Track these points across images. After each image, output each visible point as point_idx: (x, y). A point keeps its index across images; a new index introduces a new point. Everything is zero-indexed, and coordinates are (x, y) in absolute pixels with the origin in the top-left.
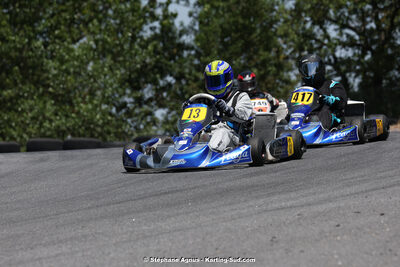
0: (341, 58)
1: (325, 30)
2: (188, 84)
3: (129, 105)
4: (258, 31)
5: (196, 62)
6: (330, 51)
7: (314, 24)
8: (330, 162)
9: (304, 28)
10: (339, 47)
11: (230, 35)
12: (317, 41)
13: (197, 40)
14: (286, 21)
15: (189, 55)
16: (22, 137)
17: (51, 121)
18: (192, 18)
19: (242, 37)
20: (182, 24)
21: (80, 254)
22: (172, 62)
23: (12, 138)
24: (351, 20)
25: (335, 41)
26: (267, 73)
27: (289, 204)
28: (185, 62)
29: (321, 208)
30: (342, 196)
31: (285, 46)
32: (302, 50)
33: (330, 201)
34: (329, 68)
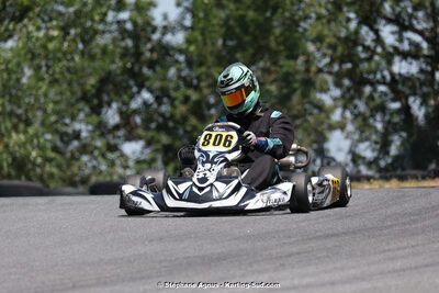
0: (400, 75)
1: (376, 32)
3: (83, 135)
6: (384, 64)
7: (360, 23)
9: (347, 29)
10: (397, 59)
11: (236, 37)
12: (366, 48)
13: (189, 41)
14: (319, 17)
18: (180, 10)
20: (165, 17)
22: (151, 72)
24: (416, 18)
25: (391, 50)
27: (306, 281)
30: (381, 273)
31: (318, 55)
32: (343, 61)
33: (363, 279)
34: (382, 88)
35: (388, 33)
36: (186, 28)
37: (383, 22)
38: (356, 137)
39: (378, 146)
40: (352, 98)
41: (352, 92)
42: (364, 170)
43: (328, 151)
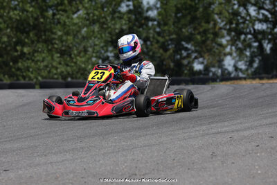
0: (258, 30)
1: (247, 10)
2: (152, 45)
3: (111, 58)
4: (201, 10)
5: (158, 30)
6: (250, 25)
7: (240, 6)
8: (252, 102)
9: (233, 9)
10: (257, 22)
11: (181, 12)
12: (242, 18)
13: (159, 14)
15: (153, 25)
16: (37, 79)
17: (57, 68)
19: (189, 13)
20: (148, 3)
21: (79, 161)
22: (141, 29)
23: (30, 79)
24: (265, 4)
25: (254, 18)
26: (207, 39)
27: (223, 130)
28: (150, 29)
29: (246, 133)
30: (260, 125)
31: (219, 21)
32: (231, 23)
33: (252, 129)
34: (249, 36)
35: (252, 11)
36: (158, 9)
37: (250, 5)
38: (237, 59)
39: (248, 63)
40: (236, 40)
41: (236, 38)
42: (241, 75)
43: (224, 65)
